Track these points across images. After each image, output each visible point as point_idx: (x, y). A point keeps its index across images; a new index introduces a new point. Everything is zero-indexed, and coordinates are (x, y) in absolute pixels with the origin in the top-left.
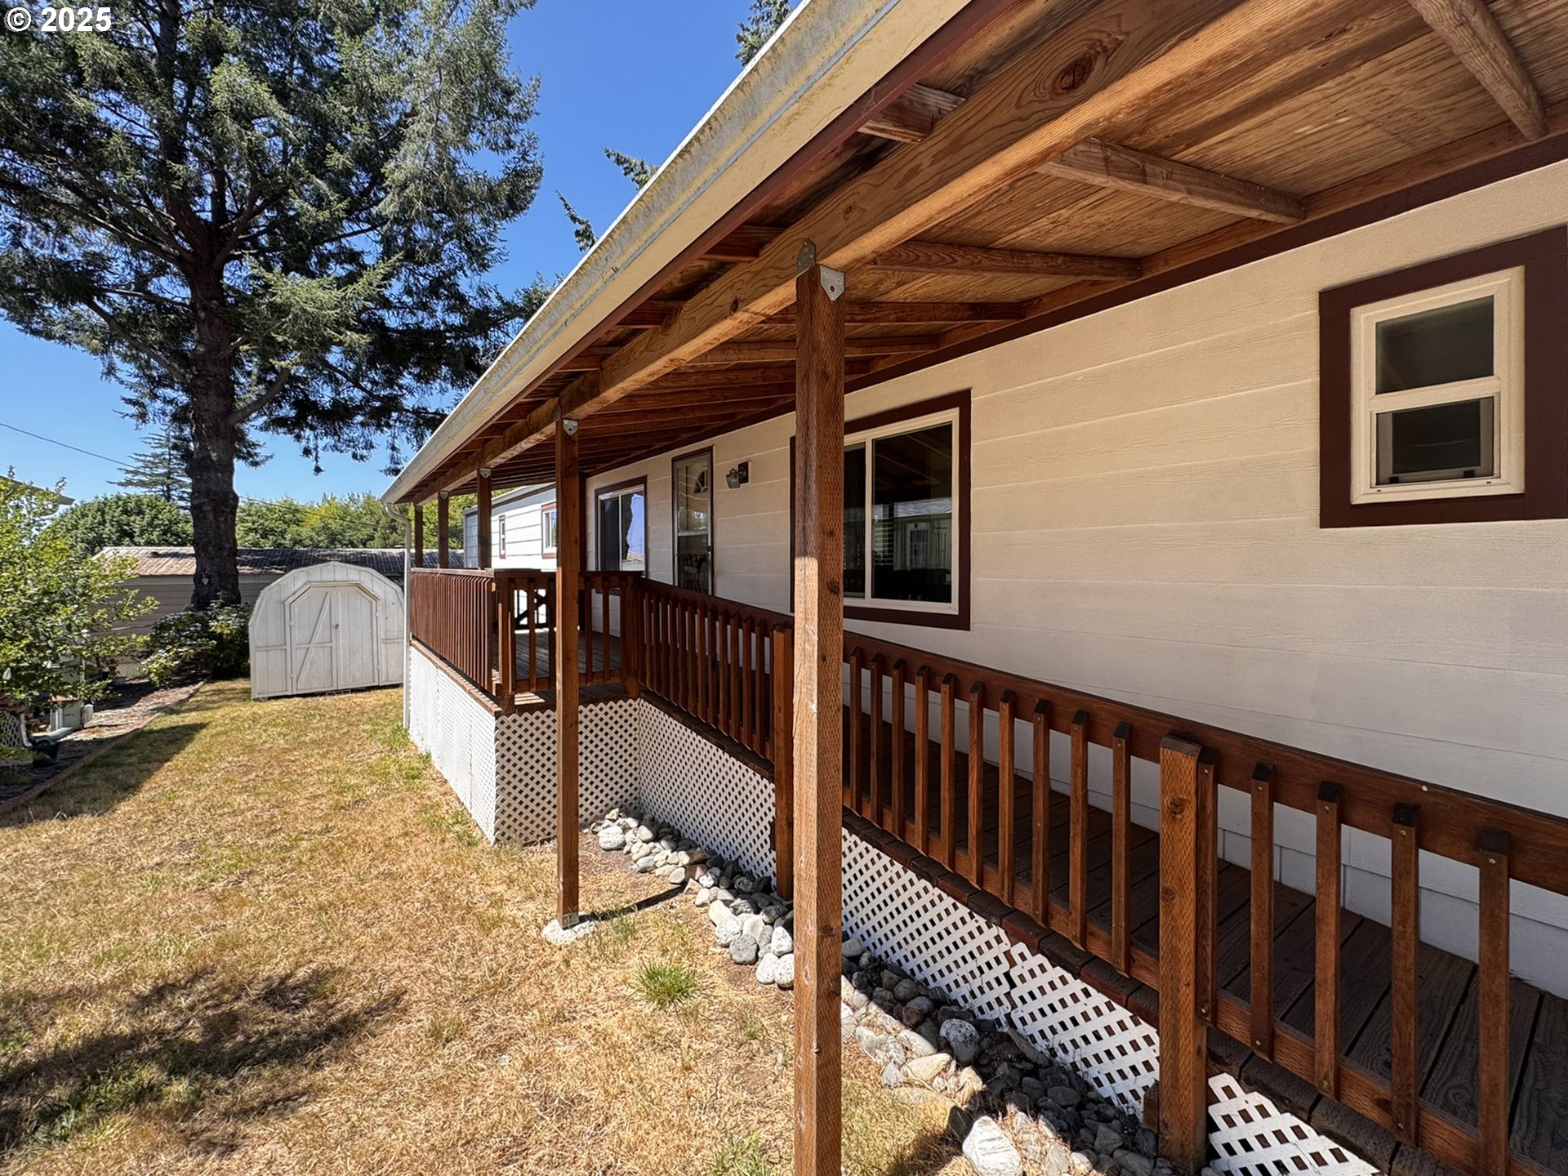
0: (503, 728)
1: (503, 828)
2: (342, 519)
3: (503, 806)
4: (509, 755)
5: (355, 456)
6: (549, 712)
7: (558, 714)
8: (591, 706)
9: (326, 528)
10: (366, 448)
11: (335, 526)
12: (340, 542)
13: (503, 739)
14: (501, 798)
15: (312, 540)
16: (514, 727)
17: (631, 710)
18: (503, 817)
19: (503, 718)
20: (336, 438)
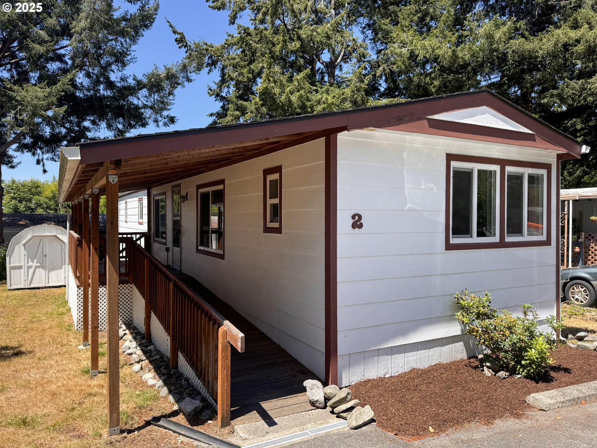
17: (129, 288)
20: (53, 153)
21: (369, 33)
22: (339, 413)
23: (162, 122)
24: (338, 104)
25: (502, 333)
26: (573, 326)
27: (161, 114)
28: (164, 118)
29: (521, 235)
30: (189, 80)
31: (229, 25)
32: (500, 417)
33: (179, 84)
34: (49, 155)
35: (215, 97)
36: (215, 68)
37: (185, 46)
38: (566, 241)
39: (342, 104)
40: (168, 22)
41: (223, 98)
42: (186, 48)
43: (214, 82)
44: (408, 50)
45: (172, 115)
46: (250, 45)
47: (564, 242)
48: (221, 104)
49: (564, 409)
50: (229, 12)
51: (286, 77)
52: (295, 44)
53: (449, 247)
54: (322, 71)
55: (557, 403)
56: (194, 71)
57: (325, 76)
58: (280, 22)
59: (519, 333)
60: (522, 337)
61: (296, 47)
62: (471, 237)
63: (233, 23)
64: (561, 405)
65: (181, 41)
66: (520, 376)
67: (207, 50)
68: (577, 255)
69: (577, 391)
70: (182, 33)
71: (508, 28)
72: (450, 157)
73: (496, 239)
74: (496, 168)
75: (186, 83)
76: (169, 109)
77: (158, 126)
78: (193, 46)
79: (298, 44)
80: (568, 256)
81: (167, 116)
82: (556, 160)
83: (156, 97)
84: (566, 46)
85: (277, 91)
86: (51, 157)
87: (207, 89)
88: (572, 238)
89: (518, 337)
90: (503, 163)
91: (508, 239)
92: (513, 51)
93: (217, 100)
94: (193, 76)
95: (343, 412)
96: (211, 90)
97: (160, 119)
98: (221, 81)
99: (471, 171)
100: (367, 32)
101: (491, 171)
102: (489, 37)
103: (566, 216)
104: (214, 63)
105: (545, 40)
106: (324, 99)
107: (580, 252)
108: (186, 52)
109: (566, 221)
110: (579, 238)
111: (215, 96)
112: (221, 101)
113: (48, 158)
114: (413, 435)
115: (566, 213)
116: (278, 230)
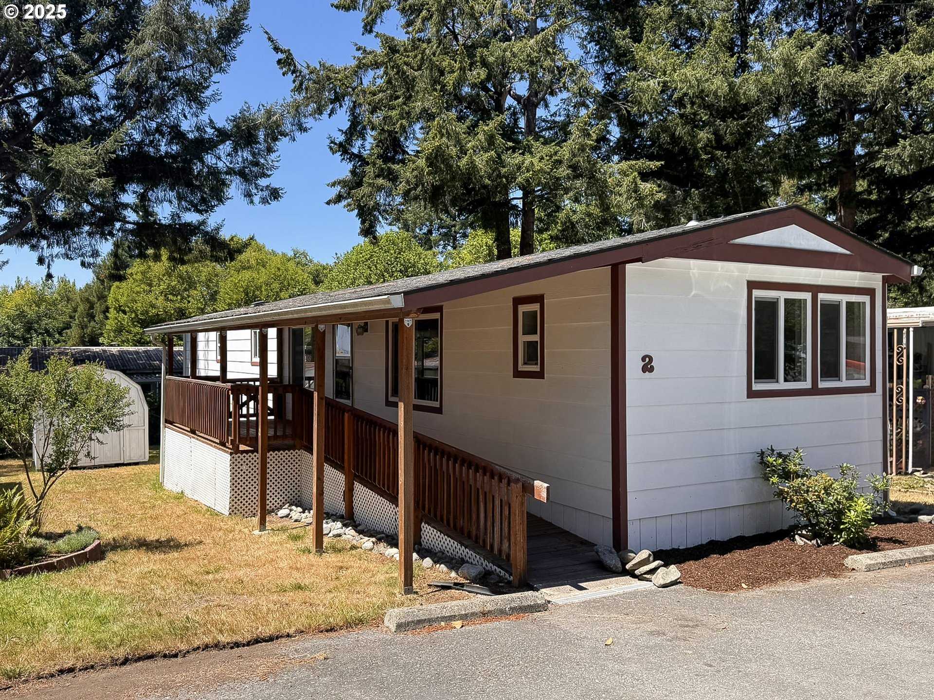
0: (234, 460)
1: (233, 508)
2: (38, 306)
3: (233, 498)
4: (236, 484)
5: (83, 264)
6: (255, 454)
7: (259, 455)
8: (276, 452)
9: (22, 315)
10: (92, 256)
11: (31, 313)
12: (36, 331)
13: (234, 466)
14: (232, 494)
15: (8, 329)
16: (239, 460)
17: (297, 455)
18: (233, 503)
19: (234, 455)
20: (67, 246)
21: (593, 47)
22: (642, 574)
23: (259, 196)
24: (549, 170)
25: (816, 493)
26: (909, 501)
27: (256, 184)
28: (262, 190)
29: (837, 379)
30: (302, 129)
31: (363, 34)
32: (816, 577)
33: (284, 135)
34: (60, 249)
35: (341, 155)
36: (341, 106)
37: (294, 72)
38: (904, 387)
39: (555, 170)
40: (266, 33)
41: (353, 157)
42: (294, 75)
43: (340, 130)
44: (659, 84)
45: (275, 185)
46: (404, 73)
47: (902, 389)
48: (350, 166)
49: (884, 570)
50: (363, 14)
51: (464, 126)
52: (478, 74)
53: (752, 394)
54: (514, 110)
55: (877, 564)
56: (310, 115)
57: (518, 118)
58: (447, 30)
59: (838, 494)
60: (839, 497)
61: (479, 78)
62: (777, 382)
63: (371, 31)
64: (881, 566)
65: (287, 62)
66: (837, 543)
67: (329, 78)
68: (921, 409)
69: (901, 553)
70: (289, 50)
71: (817, 53)
72: (752, 285)
73: (807, 384)
74: (807, 296)
75: (297, 134)
76: (269, 176)
77: (252, 202)
78: (306, 71)
79: (483, 73)
80: (908, 410)
81: (267, 186)
82: (881, 283)
83: (247, 154)
84: (909, 80)
85: (453, 151)
86: (63, 251)
87: (329, 141)
88: (914, 383)
89: (835, 497)
90: (815, 289)
91: (822, 385)
92: (826, 85)
93: (344, 159)
94: (308, 122)
95: (645, 573)
96: (335, 144)
97: (254, 191)
98: (350, 128)
99: (776, 300)
100: (589, 46)
101: (800, 300)
102: (788, 63)
103: (905, 351)
104: (338, 99)
105: (875, 69)
106: (527, 163)
107: (925, 404)
108: (294, 81)
109: (905, 358)
110: (924, 383)
111: (340, 153)
112: (351, 161)
113: (58, 254)
114: (727, 590)
115: (904, 346)
116: (540, 375)
